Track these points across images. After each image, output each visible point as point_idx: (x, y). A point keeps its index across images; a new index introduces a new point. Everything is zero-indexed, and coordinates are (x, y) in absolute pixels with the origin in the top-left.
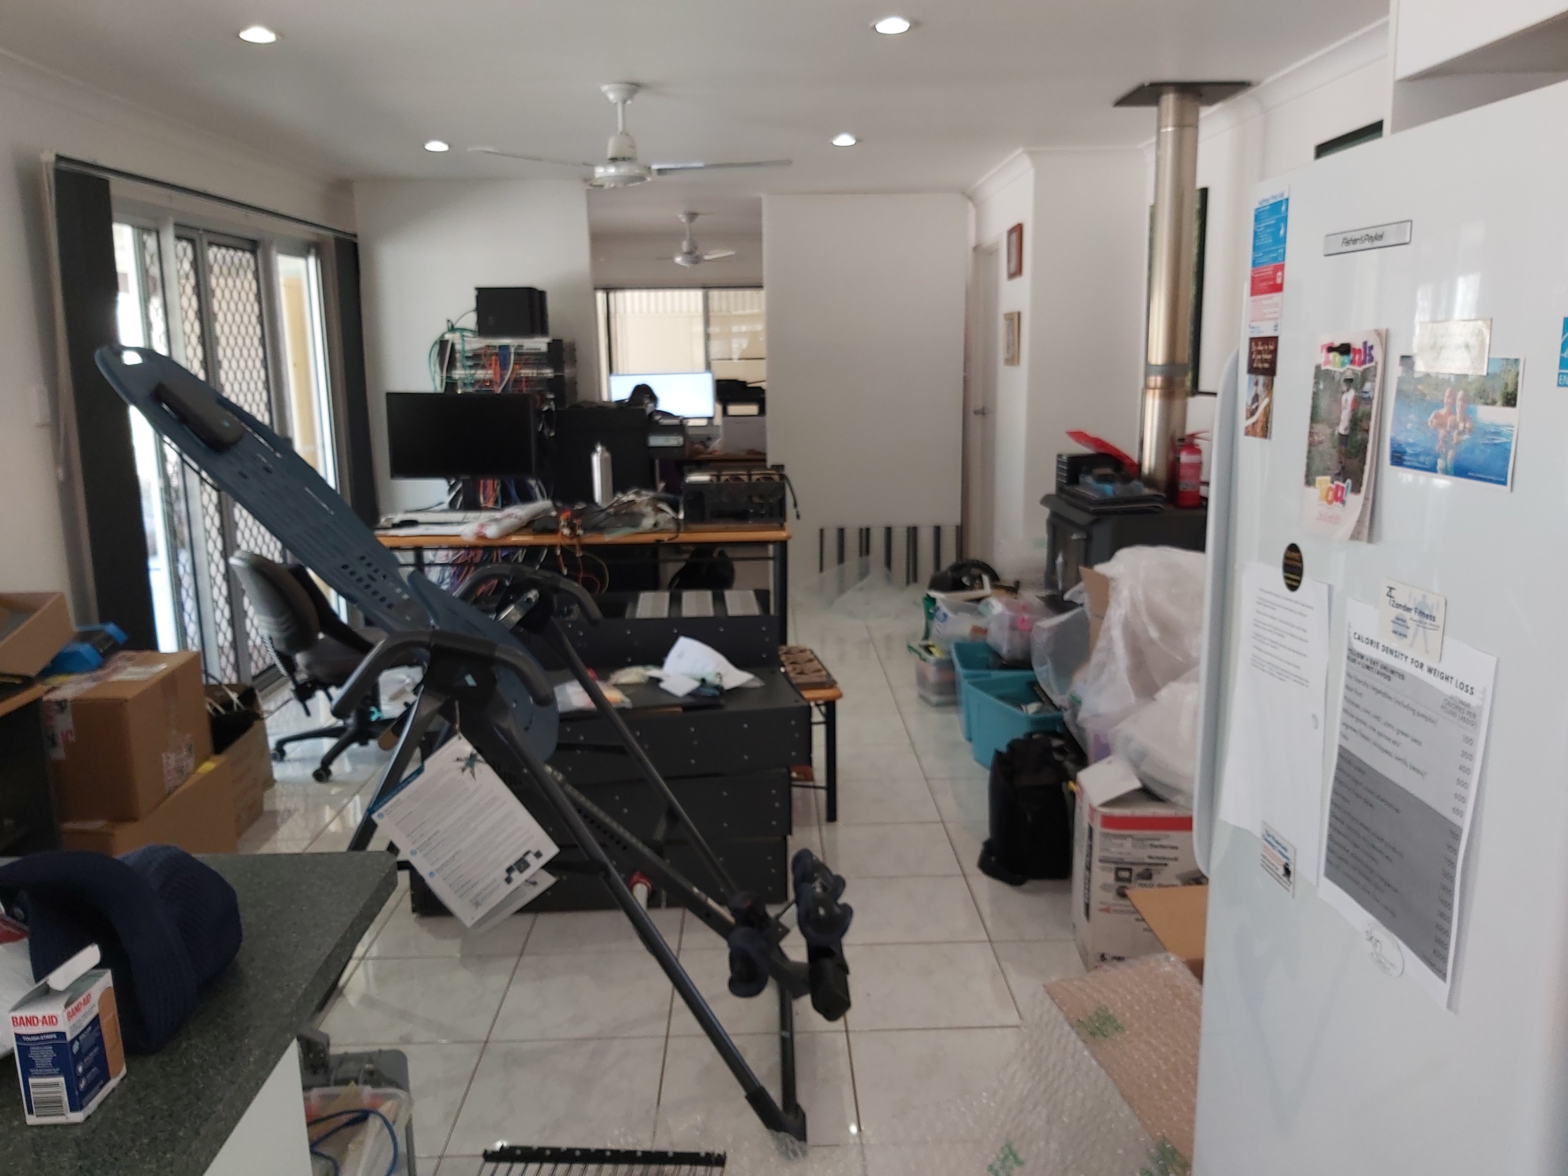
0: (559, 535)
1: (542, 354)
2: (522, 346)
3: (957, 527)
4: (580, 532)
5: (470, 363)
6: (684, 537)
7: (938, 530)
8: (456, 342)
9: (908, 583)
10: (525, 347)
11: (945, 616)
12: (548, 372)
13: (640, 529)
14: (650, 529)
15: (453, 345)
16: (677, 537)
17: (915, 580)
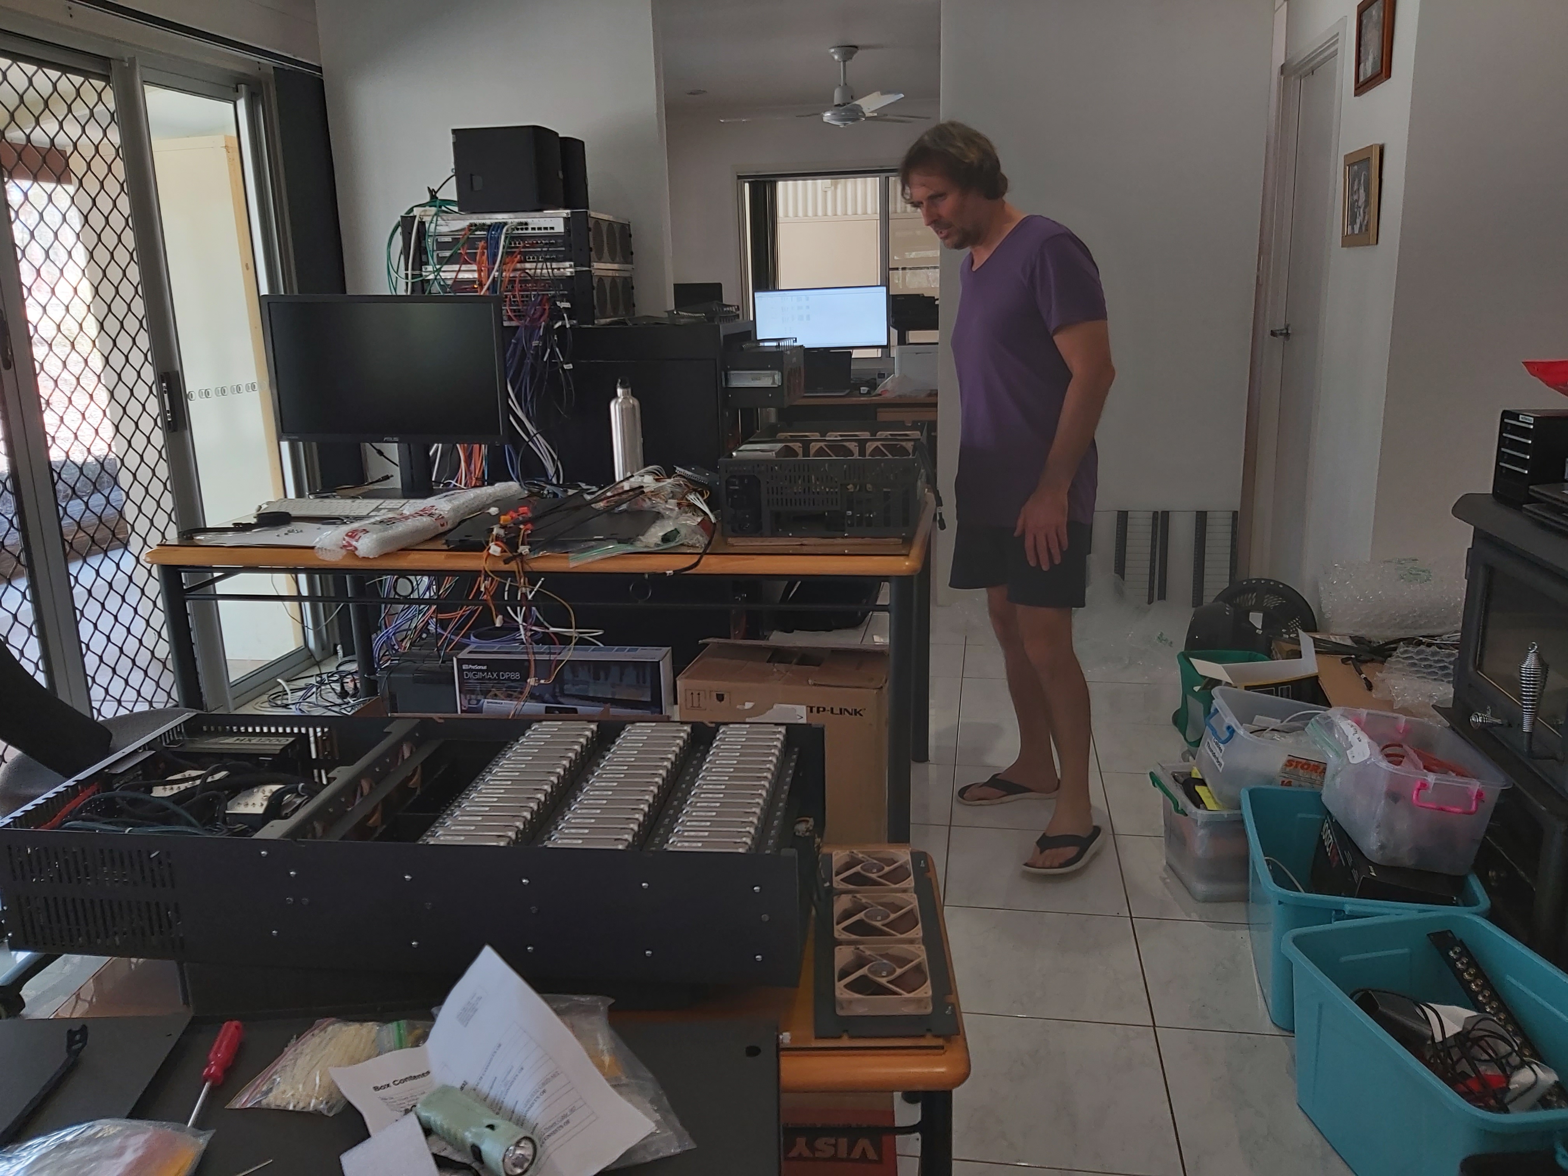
0: (485, 553)
1: (556, 236)
2: (526, 224)
3: (1235, 513)
4: (524, 549)
5: (447, 254)
6: (713, 565)
7: (1202, 517)
8: (427, 219)
9: (1150, 602)
10: (530, 227)
11: (1231, 730)
12: (567, 269)
13: (639, 547)
14: (657, 545)
15: (422, 224)
16: (696, 565)
17: (1162, 596)
